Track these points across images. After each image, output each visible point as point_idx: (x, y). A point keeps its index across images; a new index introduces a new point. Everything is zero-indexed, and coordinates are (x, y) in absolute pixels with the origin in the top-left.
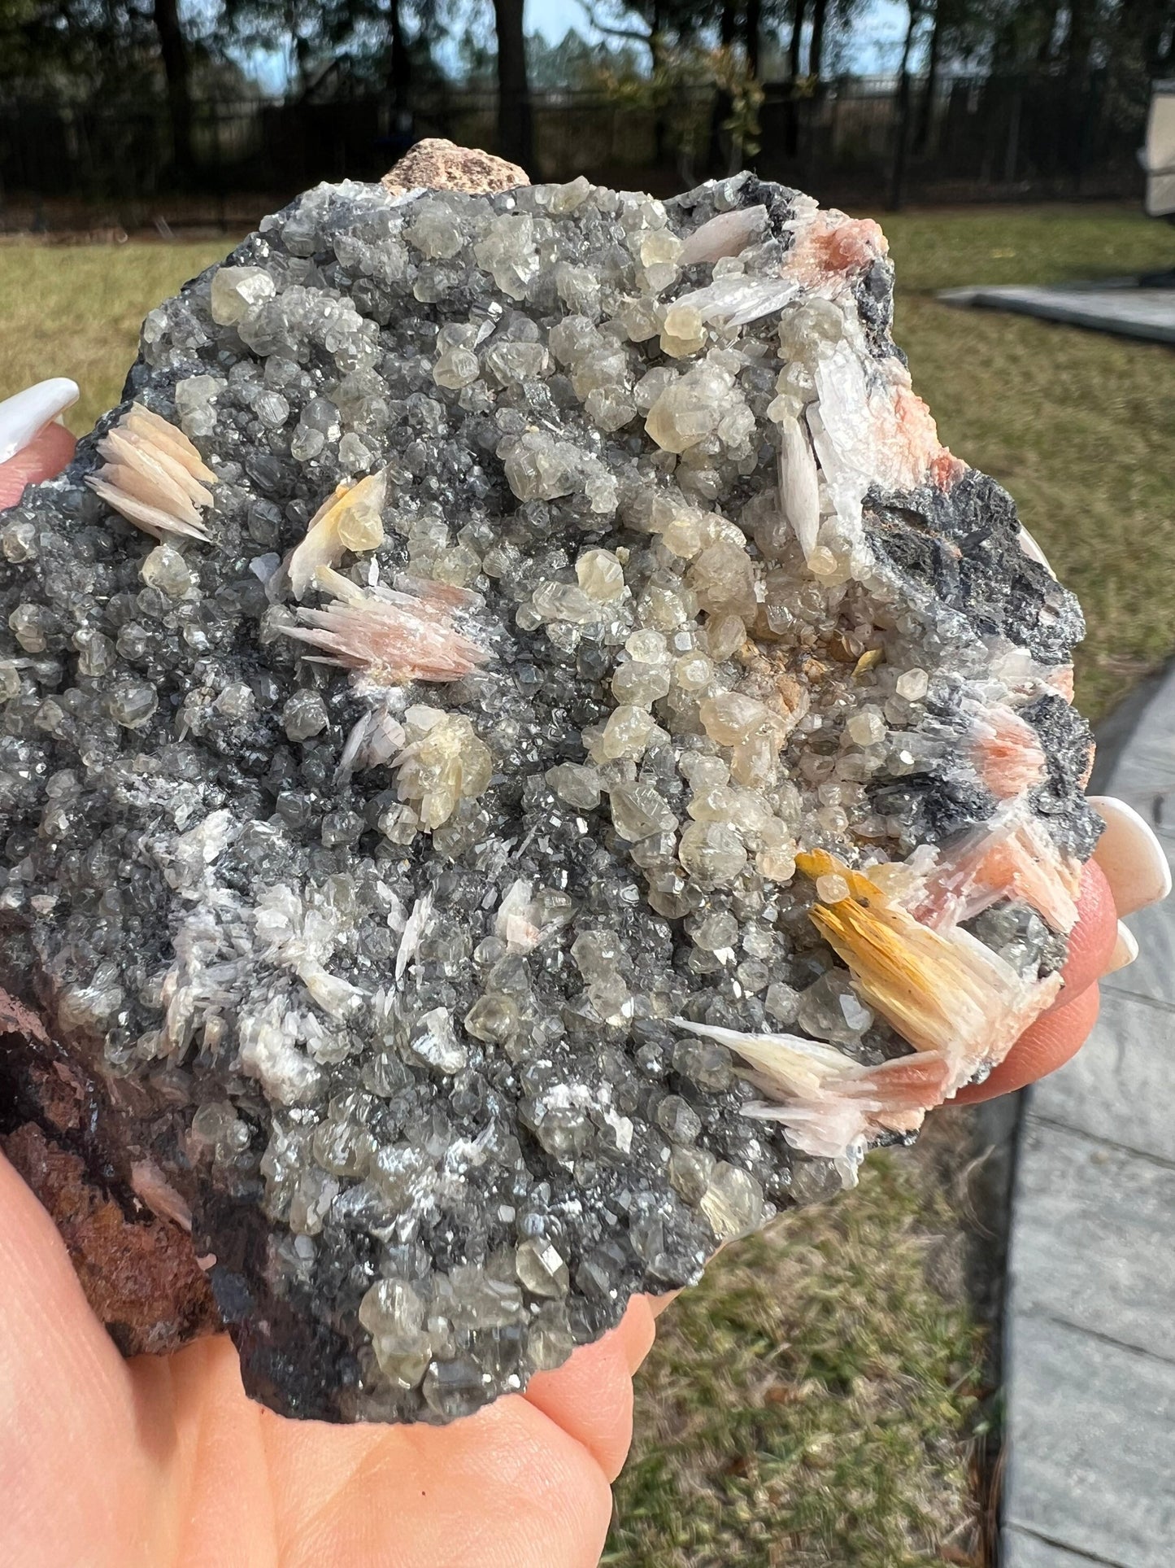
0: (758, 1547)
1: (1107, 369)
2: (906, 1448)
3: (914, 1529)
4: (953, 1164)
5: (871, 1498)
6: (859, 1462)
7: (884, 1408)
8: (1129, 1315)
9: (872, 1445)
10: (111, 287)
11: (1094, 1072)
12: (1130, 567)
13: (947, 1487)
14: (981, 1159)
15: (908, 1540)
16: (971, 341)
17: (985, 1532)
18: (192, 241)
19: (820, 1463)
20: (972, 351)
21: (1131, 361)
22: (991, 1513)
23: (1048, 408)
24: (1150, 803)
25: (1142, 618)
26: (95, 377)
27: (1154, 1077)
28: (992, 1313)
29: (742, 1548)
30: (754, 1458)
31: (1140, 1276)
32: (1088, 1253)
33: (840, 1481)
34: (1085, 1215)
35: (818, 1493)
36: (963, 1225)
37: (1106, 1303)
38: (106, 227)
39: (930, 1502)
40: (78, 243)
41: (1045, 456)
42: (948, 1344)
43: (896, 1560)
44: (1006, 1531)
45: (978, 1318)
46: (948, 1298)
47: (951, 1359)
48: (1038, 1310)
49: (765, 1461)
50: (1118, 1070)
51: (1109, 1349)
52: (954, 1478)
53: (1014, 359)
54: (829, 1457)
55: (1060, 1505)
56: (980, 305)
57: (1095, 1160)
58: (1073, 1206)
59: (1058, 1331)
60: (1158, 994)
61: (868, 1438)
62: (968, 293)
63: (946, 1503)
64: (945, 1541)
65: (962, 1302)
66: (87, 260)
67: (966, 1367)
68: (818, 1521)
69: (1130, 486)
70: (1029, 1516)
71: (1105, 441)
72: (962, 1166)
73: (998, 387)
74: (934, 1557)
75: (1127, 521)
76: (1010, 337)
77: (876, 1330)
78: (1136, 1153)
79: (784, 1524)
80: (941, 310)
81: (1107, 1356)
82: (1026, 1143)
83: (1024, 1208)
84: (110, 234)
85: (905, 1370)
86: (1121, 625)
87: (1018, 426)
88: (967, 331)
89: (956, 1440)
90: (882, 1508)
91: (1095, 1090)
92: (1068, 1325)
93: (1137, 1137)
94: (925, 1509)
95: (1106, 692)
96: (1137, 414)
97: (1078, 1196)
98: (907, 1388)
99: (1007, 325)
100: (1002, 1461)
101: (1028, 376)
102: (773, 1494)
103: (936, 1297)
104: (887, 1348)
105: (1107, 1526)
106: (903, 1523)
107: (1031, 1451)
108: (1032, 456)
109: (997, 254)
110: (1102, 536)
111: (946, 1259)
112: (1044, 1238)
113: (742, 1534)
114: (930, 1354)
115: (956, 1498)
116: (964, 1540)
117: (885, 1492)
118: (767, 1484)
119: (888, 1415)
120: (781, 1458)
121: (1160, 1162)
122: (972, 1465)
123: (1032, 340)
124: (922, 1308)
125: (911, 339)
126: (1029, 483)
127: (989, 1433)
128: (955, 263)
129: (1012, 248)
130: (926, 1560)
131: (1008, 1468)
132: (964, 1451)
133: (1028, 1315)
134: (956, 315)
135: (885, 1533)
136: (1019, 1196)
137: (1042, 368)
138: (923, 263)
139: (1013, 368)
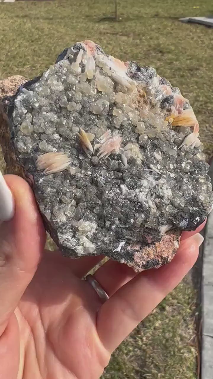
0: (144, 351)
3: (181, 340)
5: (171, 335)
6: (168, 326)
9: (171, 322)
13: (189, 329)
15: (180, 343)
16: (188, 32)
17: (198, 338)
19: (158, 328)
20: (189, 35)
22: (199, 333)
23: (208, 51)
28: (199, 286)
29: (140, 352)
30: (142, 330)
33: (164, 332)
35: (158, 335)
39: (185, 333)
41: (208, 64)
42: (188, 295)
43: (177, 348)
44: (203, 336)
45: (195, 288)
46: (188, 284)
47: (189, 298)
48: (210, 284)
49: (145, 330)
52: (191, 326)
53: (199, 37)
54: (161, 327)
56: (190, 22)
61: (170, 320)
62: (188, 18)
63: (189, 332)
64: (189, 342)
65: (191, 284)
67: (193, 300)
68: (159, 342)
70: (208, 332)
73: (195, 45)
74: (187, 345)
79: (150, 344)
80: (180, 23)
82: (206, 244)
85: (178, 303)
87: (201, 56)
88: (187, 29)
89: (191, 318)
90: (174, 336)
94: (184, 335)
98: (179, 307)
99: (198, 27)
100: (202, 321)
101: (203, 42)
102: (147, 338)
103: (185, 284)
104: (174, 298)
106: (179, 339)
107: (209, 317)
108: (204, 65)
109: (194, 7)
113: (140, 348)
114: (184, 298)
115: (191, 331)
116: (193, 341)
117: (174, 333)
118: (145, 336)
119: (174, 314)
120: (149, 329)
122: (194, 323)
123: (204, 32)
124: (182, 287)
125: (172, 32)
126: (203, 71)
127: (198, 315)
128: (184, 10)
129: (198, 6)
130: (184, 347)
131: (203, 322)
132: (193, 320)
133: (207, 285)
134: (184, 25)
135: (174, 342)
136: (205, 257)
137: (206, 39)
138: (175, 9)
139: (199, 40)
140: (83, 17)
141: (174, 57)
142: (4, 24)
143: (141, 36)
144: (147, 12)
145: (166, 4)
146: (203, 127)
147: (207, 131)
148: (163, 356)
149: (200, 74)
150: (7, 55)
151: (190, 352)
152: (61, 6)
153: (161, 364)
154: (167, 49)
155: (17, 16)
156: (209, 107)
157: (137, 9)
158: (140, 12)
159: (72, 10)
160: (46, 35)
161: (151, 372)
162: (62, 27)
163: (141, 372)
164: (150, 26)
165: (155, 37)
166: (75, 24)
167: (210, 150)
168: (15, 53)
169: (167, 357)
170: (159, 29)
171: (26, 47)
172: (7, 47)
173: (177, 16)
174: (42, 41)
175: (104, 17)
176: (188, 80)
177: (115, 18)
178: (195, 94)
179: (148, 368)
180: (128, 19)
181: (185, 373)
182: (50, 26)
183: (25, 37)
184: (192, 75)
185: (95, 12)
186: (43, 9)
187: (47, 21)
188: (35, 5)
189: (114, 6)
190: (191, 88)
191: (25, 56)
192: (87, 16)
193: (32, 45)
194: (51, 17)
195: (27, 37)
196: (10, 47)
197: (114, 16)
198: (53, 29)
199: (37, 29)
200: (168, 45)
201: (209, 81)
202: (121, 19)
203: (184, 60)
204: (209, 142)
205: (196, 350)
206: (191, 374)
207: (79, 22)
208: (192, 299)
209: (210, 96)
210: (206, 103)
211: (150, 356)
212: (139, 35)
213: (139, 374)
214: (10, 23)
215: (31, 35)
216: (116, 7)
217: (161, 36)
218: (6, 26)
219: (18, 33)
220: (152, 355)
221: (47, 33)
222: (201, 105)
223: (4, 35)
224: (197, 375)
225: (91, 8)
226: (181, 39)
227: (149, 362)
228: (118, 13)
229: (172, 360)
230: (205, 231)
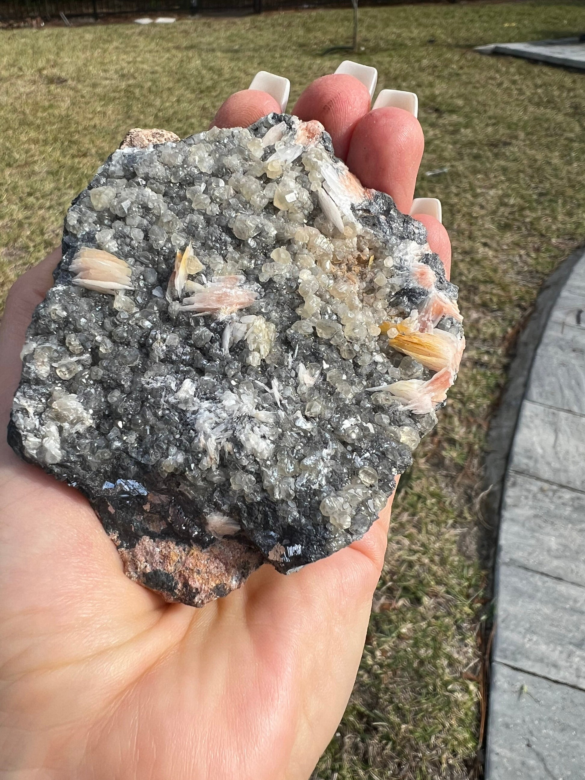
0: (377, 677)
1: (561, 87)
2: (447, 628)
3: (450, 665)
4: (473, 494)
5: (430, 652)
6: (425, 636)
7: (437, 611)
8: (556, 563)
9: (431, 628)
10: (37, 52)
11: (543, 448)
12: (570, 192)
13: (466, 646)
14: (487, 491)
15: (447, 670)
16: (492, 73)
17: (484, 665)
18: (80, 25)
19: (405, 636)
20: (492, 78)
21: (574, 82)
22: (487, 656)
23: (531, 109)
24: (576, 313)
25: (574, 219)
26: (30, 101)
27: (572, 450)
28: (490, 564)
29: (368, 677)
30: (374, 636)
31: (561, 544)
32: (537, 534)
33: (416, 645)
34: (536, 516)
35: (405, 651)
36: (477, 523)
37: (544, 557)
38: (33, 18)
39: (458, 653)
40: (18, 27)
41: (528, 134)
42: (468, 579)
43: (441, 680)
44: (494, 664)
45: (483, 567)
46: (469, 558)
47: (469, 586)
48: (512, 562)
49: (380, 637)
50: (554, 447)
51: (546, 579)
52: (470, 641)
53: (514, 82)
54: (411, 634)
55: (520, 652)
56: (497, 53)
57: (542, 490)
58: (531, 512)
59: (522, 571)
60: (575, 409)
61: (429, 625)
62: (492, 46)
63: (467, 652)
64: (465, 670)
65: (475, 560)
66: (23, 37)
67: (476, 591)
68: (405, 663)
69: (571, 149)
70: (505, 657)
71: (559, 125)
72: (477, 494)
73: (506, 98)
74: (460, 677)
75: (569, 168)
76: (512, 70)
77: (434, 575)
78: (562, 486)
79: (389, 666)
80: (478, 56)
81: (544, 583)
82: (509, 483)
83: (506, 514)
84: (34, 22)
86: (563, 223)
87: (515, 119)
88: (490, 67)
89: (471, 624)
90: (436, 656)
91: (543, 457)
92: (527, 569)
93: (563, 479)
94: (456, 656)
95: (555, 257)
96: (576, 111)
97: (532, 507)
98: (448, 601)
99: (511, 63)
100: (493, 633)
101: (521, 92)
102: (384, 652)
103: (463, 558)
104: (439, 582)
105: (541, 660)
106: (445, 662)
107: (507, 628)
108: (522, 135)
109: (506, 25)
110: (556, 176)
111: (468, 539)
112: (516, 528)
113: (369, 671)
114: (459, 584)
115: (470, 650)
116: (474, 669)
117: (437, 649)
118: (381, 648)
119: (439, 614)
120: (387, 635)
121: (573, 490)
122: (478, 635)
123: (523, 71)
124: (456, 563)
125: (461, 72)
126: (519, 148)
127: (487, 620)
128: (485, 30)
129: (514, 21)
130: (456, 679)
131: (496, 636)
132: (475, 629)
133: (507, 564)
134: (484, 59)
135: (436, 668)
136: (505, 509)
137: (528, 86)
138: (468, 30)
139: (513, 87)
140: (294, 48)
141: (461, 120)
142: (154, 61)
143: (399, 81)
144: (413, 36)
145: (450, 21)
146: (514, 256)
147: (520, 264)
148: (412, 691)
149: (513, 153)
150: (156, 116)
151: (466, 690)
152: (255, 27)
153: (407, 707)
154: (449, 105)
155: (178, 48)
156: (527, 216)
157: (395, 30)
158: (399, 36)
159: (274, 33)
160: (225, 80)
161: (388, 720)
162: (256, 66)
163: (368, 716)
164: (419, 61)
165: (426, 83)
166: (278, 61)
167: (526, 301)
168: (171, 111)
169: (420, 694)
170: (436, 67)
171: (190, 102)
172: (158, 102)
173: (472, 42)
174: (218, 92)
175: (332, 46)
176: (488, 165)
177: (352, 48)
178: (500, 192)
179: (383, 710)
180: (376, 50)
181: (454, 731)
182: (232, 64)
183: (189, 83)
184: (496, 156)
185: (315, 37)
186: (222, 34)
187: (229, 55)
188: (209, 26)
189: (352, 25)
190: (493, 181)
191: (188, 118)
192: (301, 45)
193: (201, 99)
194: (237, 47)
195: (193, 83)
196: (163, 102)
197: (350, 45)
198: (239, 70)
199: (211, 69)
200: (452, 97)
201: (530, 167)
202: (363, 49)
203: (482, 125)
204: (524, 285)
205: (479, 689)
206: (467, 735)
207: (286, 56)
208: (476, 587)
209: (530, 196)
210: (522, 209)
211: (387, 689)
212: (395, 79)
213: (365, 720)
214: (164, 59)
215: (199, 80)
216: (355, 28)
217: (437, 82)
218: (157, 65)
219: (177, 77)
220: (391, 686)
221: (227, 76)
222: (511, 213)
223: (154, 81)
224: (478, 738)
225: (309, 30)
226: (478, 85)
227: (386, 700)
228: (358, 39)
229: (431, 702)
230: (508, 457)
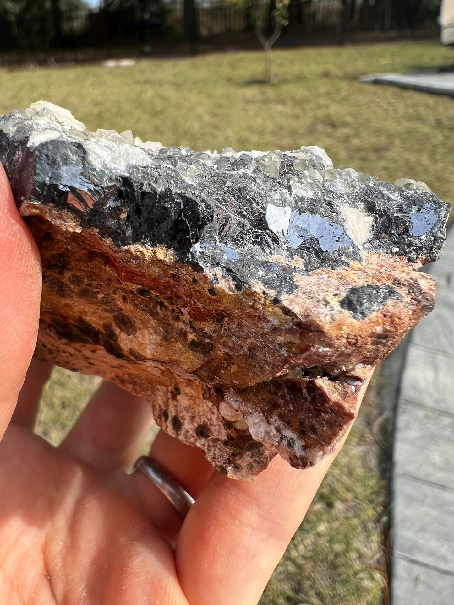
0: (300, 566)
1: (426, 106)
2: (355, 527)
3: (360, 558)
4: (372, 419)
5: (343, 547)
6: (338, 534)
7: (348, 513)
8: (440, 474)
9: (343, 527)
10: (33, 87)
11: (425, 382)
13: (372, 541)
14: (384, 417)
15: (358, 562)
17: (386, 558)
18: (64, 68)
19: (323, 534)
20: (374, 102)
21: (436, 103)
23: (405, 123)
24: (447, 276)
27: (449, 383)
28: (387, 475)
29: (294, 567)
31: (444, 459)
32: (424, 451)
33: (331, 541)
34: (424, 437)
35: (323, 545)
36: (377, 442)
38: (30, 63)
39: (365, 547)
40: (19, 70)
41: (403, 142)
42: (371, 487)
43: (353, 569)
44: (394, 556)
45: (383, 477)
46: (370, 470)
47: (373, 493)
48: (405, 475)
49: (303, 534)
50: (435, 381)
51: (433, 487)
52: (375, 538)
53: (390, 104)
54: (327, 532)
55: (415, 547)
56: (376, 82)
57: (427, 417)
59: (413, 481)
60: (450, 350)
61: (341, 524)
63: (372, 547)
64: (371, 562)
65: (376, 471)
66: (23, 77)
67: (378, 496)
69: (436, 153)
70: (402, 551)
71: (427, 135)
72: (376, 419)
73: (384, 116)
74: (367, 568)
75: (435, 167)
76: (389, 95)
77: (343, 484)
78: (442, 412)
79: (311, 558)
81: (432, 490)
82: (400, 409)
83: (399, 435)
84: (32, 66)
85: (355, 498)
87: (393, 131)
88: (372, 93)
89: (375, 524)
90: (347, 550)
91: (426, 389)
92: (417, 479)
93: (442, 406)
94: (364, 550)
96: (439, 124)
97: (420, 430)
98: (357, 504)
99: (387, 90)
100: (392, 531)
101: (396, 112)
102: (306, 546)
103: (367, 470)
104: (348, 490)
105: (432, 554)
106: (355, 556)
107: (404, 527)
109: (383, 62)
111: (370, 455)
112: (407, 447)
113: (294, 562)
114: (365, 491)
115: (375, 545)
116: (378, 561)
117: (348, 544)
118: (304, 543)
119: (349, 515)
120: (309, 533)
121: (451, 415)
122: (381, 533)
123: (398, 96)
124: (361, 475)
125: (350, 98)
126: (397, 153)
127: (387, 521)
128: (367, 66)
129: (388, 60)
130: (364, 569)
131: (395, 534)
132: (378, 528)
133: (402, 476)
134: (367, 87)
135: (349, 559)
136: (398, 431)
137: (401, 107)
139: (390, 108)
140: (224, 81)
141: (350, 132)
144: (313, 71)
145: (340, 60)
148: (330, 579)
149: (393, 156)
151: (372, 578)
152: (194, 67)
153: (327, 591)
154: (343, 122)
155: (137, 83)
157: (299, 68)
158: (303, 71)
159: (209, 71)
160: (173, 106)
161: (311, 602)
162: (196, 95)
163: (295, 599)
165: (324, 105)
166: (212, 91)
169: (336, 581)
170: (331, 94)
175: (252, 79)
176: (374, 166)
177: (267, 81)
179: (306, 594)
180: (284, 81)
182: (178, 94)
183: (146, 109)
184: (380, 158)
186: (171, 72)
187: (176, 87)
188: (160, 67)
189: (265, 64)
191: (146, 133)
192: (229, 80)
193: (154, 119)
194: (181, 82)
195: (149, 109)
197: (266, 78)
198: (182, 98)
199: (162, 98)
202: (276, 81)
203: (368, 137)
205: (384, 577)
211: (310, 577)
213: (292, 602)
217: (332, 104)
220: (313, 574)
221: (174, 103)
223: (120, 108)
225: (234, 68)
227: (309, 586)
228: (271, 75)
229: (345, 587)
230: (398, 391)
